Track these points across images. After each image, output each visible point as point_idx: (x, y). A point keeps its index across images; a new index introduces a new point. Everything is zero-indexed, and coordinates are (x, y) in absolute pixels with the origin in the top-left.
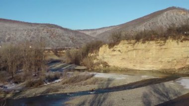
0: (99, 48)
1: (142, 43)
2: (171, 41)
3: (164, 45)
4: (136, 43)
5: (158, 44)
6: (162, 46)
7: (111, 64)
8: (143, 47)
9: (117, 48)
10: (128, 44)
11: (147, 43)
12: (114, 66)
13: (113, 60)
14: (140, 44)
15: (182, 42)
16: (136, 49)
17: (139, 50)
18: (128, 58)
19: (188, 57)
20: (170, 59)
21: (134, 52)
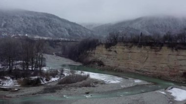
3: (159, 51)
4: (132, 46)
5: (154, 50)
6: (157, 52)
7: (106, 63)
8: (139, 51)
9: (113, 48)
10: (124, 46)
11: (143, 47)
12: (109, 66)
13: (108, 59)
14: (136, 47)
15: (176, 50)
16: (132, 52)
17: (135, 52)
18: (123, 59)
19: (180, 65)
20: (164, 66)
21: (130, 54)
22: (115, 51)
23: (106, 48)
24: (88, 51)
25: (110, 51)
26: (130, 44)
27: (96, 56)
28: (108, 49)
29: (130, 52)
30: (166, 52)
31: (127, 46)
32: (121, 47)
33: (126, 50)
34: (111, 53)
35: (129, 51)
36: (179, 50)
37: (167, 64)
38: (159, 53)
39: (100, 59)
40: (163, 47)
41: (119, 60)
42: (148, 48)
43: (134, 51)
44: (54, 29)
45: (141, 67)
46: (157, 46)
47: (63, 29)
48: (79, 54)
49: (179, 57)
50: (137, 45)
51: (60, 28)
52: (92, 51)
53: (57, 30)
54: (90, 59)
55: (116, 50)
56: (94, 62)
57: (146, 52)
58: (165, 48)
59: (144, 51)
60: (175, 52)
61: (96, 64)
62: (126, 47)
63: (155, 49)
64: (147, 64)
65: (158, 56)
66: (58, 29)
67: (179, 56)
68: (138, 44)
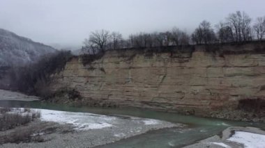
0: (65, 64)
1: (146, 55)
2: (202, 54)
3: (187, 61)
4: (134, 56)
5: (176, 60)
6: (183, 65)
7: (85, 94)
8: (148, 64)
9: (97, 64)
10: (119, 57)
11: (155, 56)
12: (91, 99)
13: (89, 86)
14: (142, 57)
15: (221, 56)
16: (134, 68)
17: (141, 68)
18: (117, 83)
19: (232, 86)
20: (198, 89)
21: (130, 71)
22: (102, 70)
23: (85, 64)
24: (52, 75)
25: (92, 69)
26: (129, 53)
27: (66, 81)
28: (88, 66)
29: (130, 68)
30: (201, 61)
31: (123, 56)
32: (113, 60)
33: (122, 65)
34: (93, 73)
35: (127, 66)
36: (226, 57)
37: (204, 85)
38: (188, 65)
39: (73, 86)
40: (195, 54)
41: (109, 84)
42: (165, 56)
43: (139, 65)
44: (6, 52)
45: (152, 95)
46: (183, 52)
47: (21, 52)
48: (35, 81)
49: (228, 71)
50: (143, 53)
51: (16, 50)
52: (59, 73)
53: (11, 53)
54: (55, 88)
55: (103, 66)
56: (61, 93)
57: (162, 64)
58: (199, 54)
59: (157, 64)
60: (220, 62)
61: (66, 96)
62: (121, 58)
63: (178, 57)
64: (164, 89)
65: (186, 71)
66: (14, 52)
67: (228, 69)
68: (145, 51)
